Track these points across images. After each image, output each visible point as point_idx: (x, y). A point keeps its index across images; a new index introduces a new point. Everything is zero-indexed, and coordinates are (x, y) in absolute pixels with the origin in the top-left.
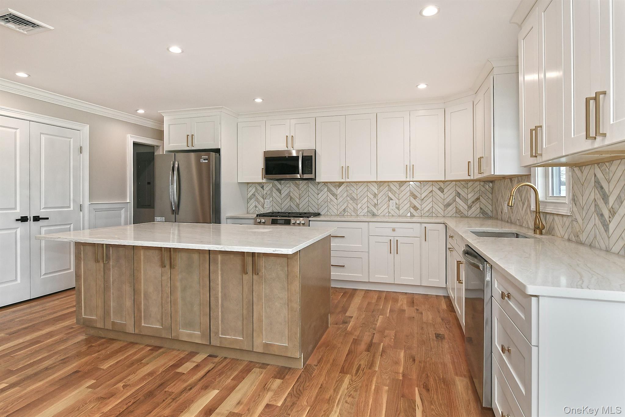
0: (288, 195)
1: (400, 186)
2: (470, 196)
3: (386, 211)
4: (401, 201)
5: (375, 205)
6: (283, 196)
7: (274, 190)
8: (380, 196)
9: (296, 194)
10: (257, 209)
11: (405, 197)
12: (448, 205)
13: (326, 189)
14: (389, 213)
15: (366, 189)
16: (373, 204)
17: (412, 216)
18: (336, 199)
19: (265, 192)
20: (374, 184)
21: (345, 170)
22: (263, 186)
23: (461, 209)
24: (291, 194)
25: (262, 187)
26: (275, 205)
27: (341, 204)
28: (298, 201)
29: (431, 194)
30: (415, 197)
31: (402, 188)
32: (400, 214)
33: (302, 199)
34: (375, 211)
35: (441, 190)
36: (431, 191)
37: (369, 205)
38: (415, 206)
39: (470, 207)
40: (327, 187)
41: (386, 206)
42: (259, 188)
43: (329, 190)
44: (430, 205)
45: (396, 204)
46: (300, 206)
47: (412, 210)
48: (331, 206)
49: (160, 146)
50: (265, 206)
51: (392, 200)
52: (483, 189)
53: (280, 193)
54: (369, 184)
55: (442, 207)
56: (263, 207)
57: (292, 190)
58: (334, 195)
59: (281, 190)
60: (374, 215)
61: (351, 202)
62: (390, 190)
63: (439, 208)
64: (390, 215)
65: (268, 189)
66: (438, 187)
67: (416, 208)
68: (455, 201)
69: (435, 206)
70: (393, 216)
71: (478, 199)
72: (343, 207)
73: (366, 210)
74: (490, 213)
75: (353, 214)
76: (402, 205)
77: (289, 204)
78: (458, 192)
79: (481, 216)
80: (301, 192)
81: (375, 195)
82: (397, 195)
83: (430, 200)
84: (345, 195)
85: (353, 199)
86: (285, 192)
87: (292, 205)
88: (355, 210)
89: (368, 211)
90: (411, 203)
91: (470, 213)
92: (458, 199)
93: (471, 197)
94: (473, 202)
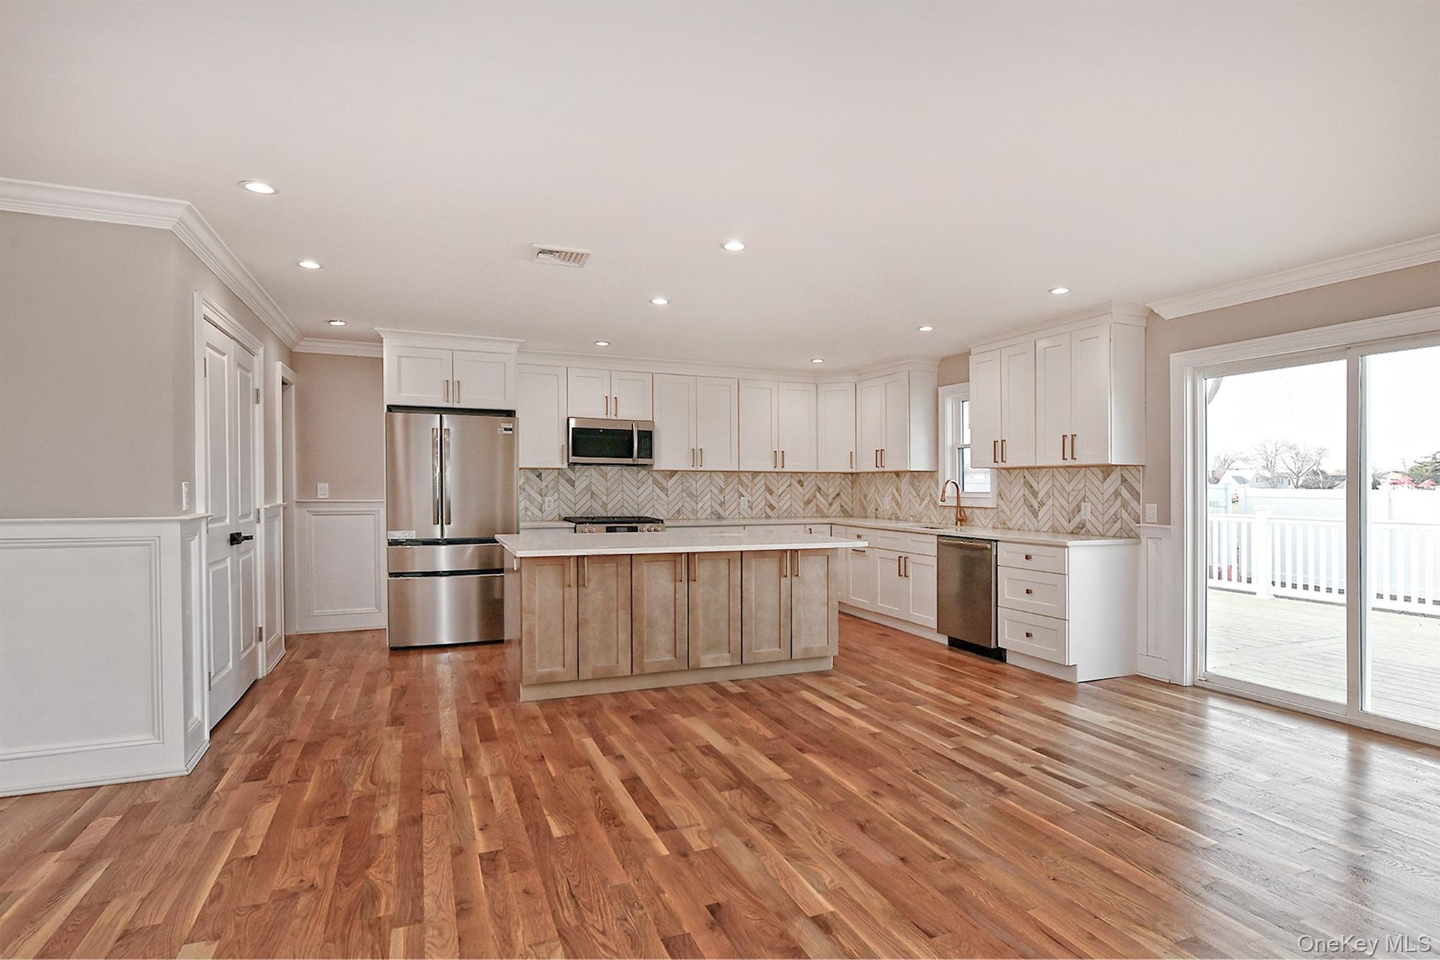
0: (588, 488)
1: (754, 478)
2: (830, 491)
3: (736, 511)
4: (755, 498)
5: (722, 504)
6: (577, 491)
7: (562, 481)
8: (727, 491)
9: (602, 488)
10: (529, 513)
11: (759, 492)
12: (808, 502)
13: (650, 481)
14: (740, 514)
15: (709, 481)
16: (719, 502)
17: (768, 517)
18: (667, 495)
19: (544, 484)
20: (720, 474)
21: (696, 454)
22: (541, 474)
23: (822, 506)
24: (593, 488)
25: (539, 476)
26: (563, 505)
27: (673, 503)
28: (604, 498)
29: (789, 489)
30: (771, 492)
31: (756, 481)
32: (754, 514)
33: (613, 495)
34: (720, 510)
35: (801, 483)
36: (790, 485)
37: (714, 504)
38: (771, 504)
39: (831, 504)
40: (651, 478)
41: (736, 504)
42: (532, 476)
43: (656, 482)
44: (789, 503)
45: (749, 502)
46: (609, 506)
47: (768, 510)
48: (658, 506)
49: (291, 384)
50: (545, 507)
51: (743, 496)
52: (843, 483)
53: (573, 486)
54: (713, 474)
55: (802, 504)
56: (541, 511)
57: (594, 481)
58: (663, 489)
59: (574, 482)
60: (720, 517)
61: (688, 499)
62: (741, 483)
63: (798, 506)
64: (741, 516)
65: (549, 478)
66: (798, 479)
67: (772, 507)
68: (815, 497)
69: (794, 504)
70: (744, 518)
71: (838, 494)
72: (677, 508)
73: (709, 511)
74: (849, 510)
75: (691, 517)
76: (756, 503)
77: (588, 504)
78: (819, 487)
79: (842, 515)
80: (609, 484)
81: (721, 490)
82: (749, 490)
83: (789, 496)
84: (680, 489)
85: (691, 495)
86: (581, 484)
87: (594, 505)
88: (694, 512)
89: (712, 513)
90: (767, 500)
91: (831, 511)
92: (818, 495)
93: (832, 492)
94: (834, 499)
